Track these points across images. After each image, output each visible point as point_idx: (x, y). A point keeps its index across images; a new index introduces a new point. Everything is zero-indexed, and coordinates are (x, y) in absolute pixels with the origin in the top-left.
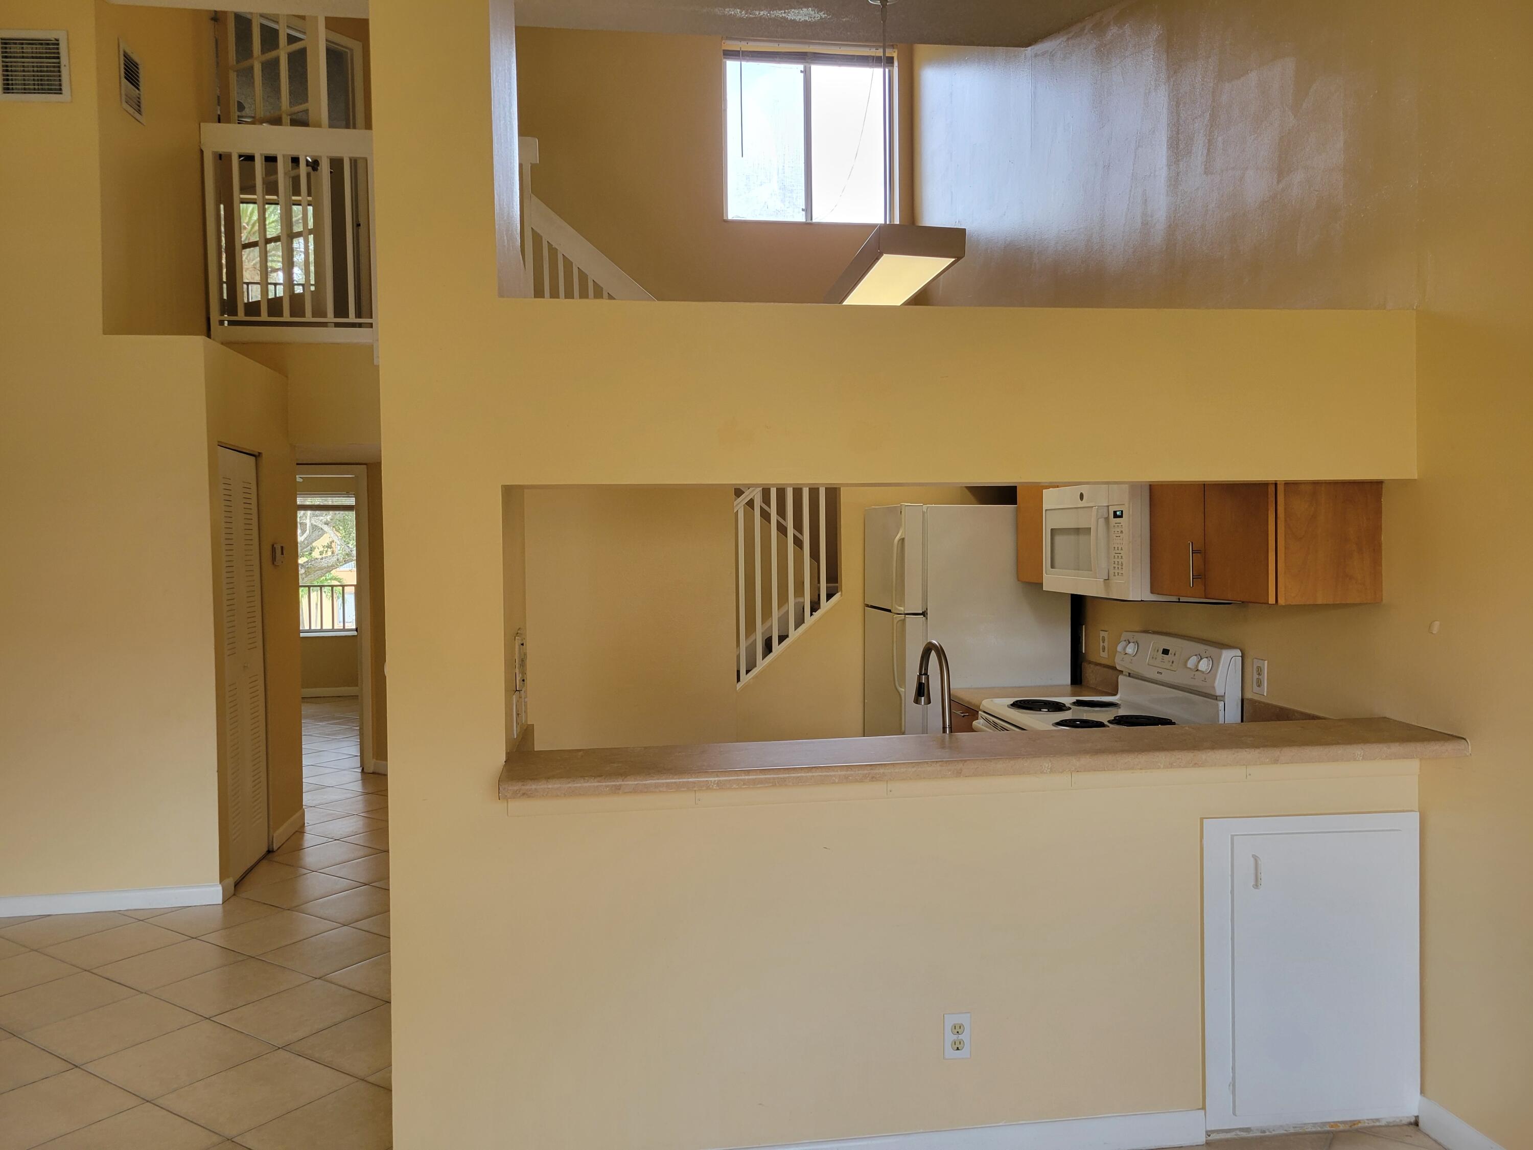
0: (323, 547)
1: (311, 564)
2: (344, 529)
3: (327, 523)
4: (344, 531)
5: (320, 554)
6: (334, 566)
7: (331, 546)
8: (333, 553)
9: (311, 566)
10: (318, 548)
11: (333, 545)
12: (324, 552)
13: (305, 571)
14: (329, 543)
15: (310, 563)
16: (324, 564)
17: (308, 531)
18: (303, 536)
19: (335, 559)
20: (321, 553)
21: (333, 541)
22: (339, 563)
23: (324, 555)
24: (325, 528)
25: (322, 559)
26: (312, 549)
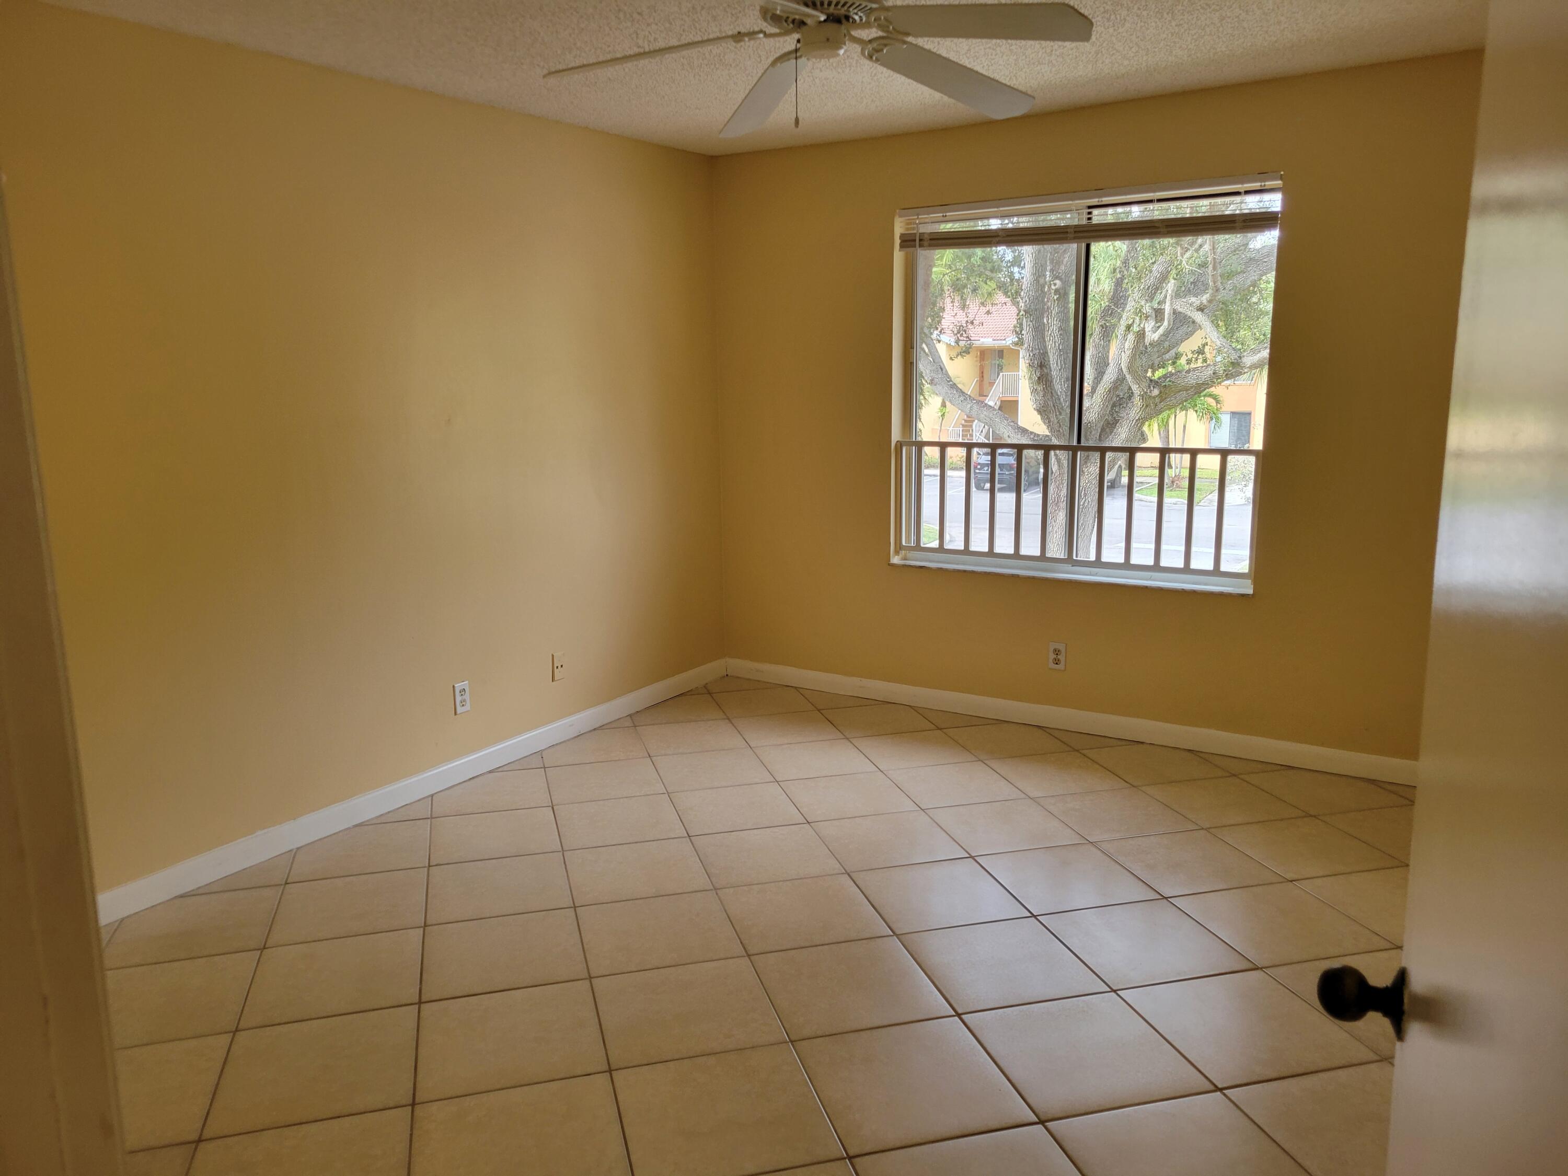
0: (1193, 352)
1: (1170, 381)
2: (1225, 325)
3: (1201, 309)
4: (1224, 329)
5: (1188, 364)
6: (1208, 384)
7: (1204, 350)
8: (1205, 361)
9: (1171, 383)
10: (1186, 355)
11: (1207, 349)
12: (1193, 359)
13: (1161, 392)
14: (1201, 347)
15: (1168, 379)
16: (1191, 380)
17: (1166, 323)
18: (1158, 332)
19: (1210, 372)
20: (1189, 362)
21: (1207, 344)
22: (1217, 379)
23: (1193, 366)
24: (1198, 317)
25: (1188, 371)
26: (1178, 356)
